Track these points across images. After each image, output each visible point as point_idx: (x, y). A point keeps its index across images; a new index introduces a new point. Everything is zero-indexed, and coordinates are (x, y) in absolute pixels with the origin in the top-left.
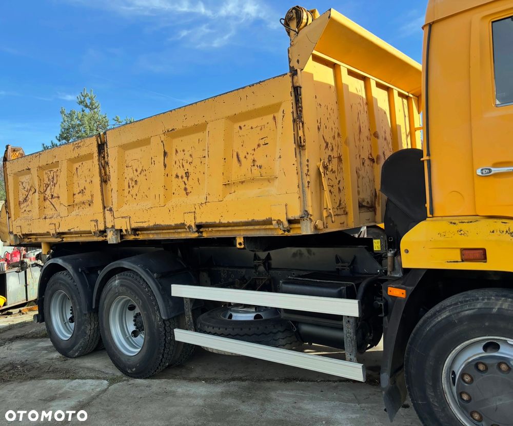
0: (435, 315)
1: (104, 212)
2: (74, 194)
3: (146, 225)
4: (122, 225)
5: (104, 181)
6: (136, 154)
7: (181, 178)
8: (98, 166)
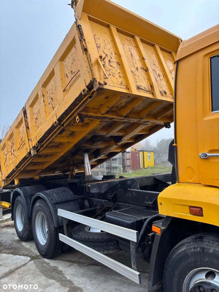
0: (178, 248)
1: (29, 142)
2: (20, 143)
3: (42, 136)
4: (34, 143)
5: (28, 128)
6: (36, 106)
7: (51, 102)
8: (24, 122)
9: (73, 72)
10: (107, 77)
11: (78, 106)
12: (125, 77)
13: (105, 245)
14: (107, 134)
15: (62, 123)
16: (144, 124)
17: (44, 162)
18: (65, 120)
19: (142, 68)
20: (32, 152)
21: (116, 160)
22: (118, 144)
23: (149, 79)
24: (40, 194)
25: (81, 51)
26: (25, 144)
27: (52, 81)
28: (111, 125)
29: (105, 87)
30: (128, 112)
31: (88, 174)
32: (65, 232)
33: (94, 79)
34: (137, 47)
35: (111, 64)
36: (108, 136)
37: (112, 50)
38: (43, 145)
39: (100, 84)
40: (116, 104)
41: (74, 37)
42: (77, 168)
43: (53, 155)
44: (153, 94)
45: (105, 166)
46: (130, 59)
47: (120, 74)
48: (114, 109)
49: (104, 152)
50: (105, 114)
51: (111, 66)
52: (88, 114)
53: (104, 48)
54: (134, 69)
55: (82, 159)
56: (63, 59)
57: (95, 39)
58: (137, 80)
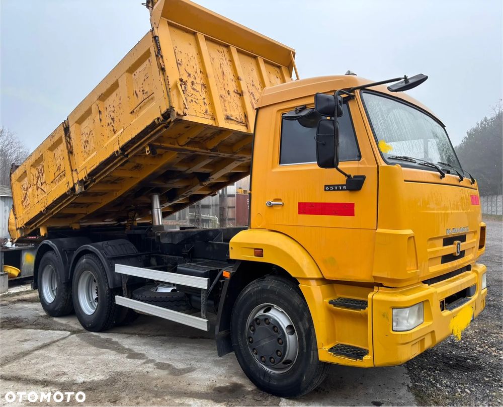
1: (72, 174)
2: (54, 174)
3: (95, 167)
4: (82, 175)
5: (71, 152)
6: (86, 123)
7: (111, 124)
8: (65, 143)
9: (145, 92)
10: (187, 108)
11: (149, 135)
12: (212, 104)
13: (176, 305)
14: (187, 170)
15: (126, 153)
16: (238, 160)
17: (91, 204)
18: (130, 150)
19: (236, 91)
20: (77, 188)
21: (209, 208)
22: (204, 183)
23: (244, 106)
24: (89, 247)
25: (156, 69)
26: (64, 175)
27: (114, 94)
28: (193, 159)
29: (185, 118)
30: (216, 145)
31: (158, 224)
32: (124, 292)
33: (172, 107)
34: (232, 61)
35: (194, 87)
36: (190, 171)
37: (198, 68)
38: (95, 180)
39: (178, 114)
40: (199, 134)
41: (149, 50)
42: (140, 216)
43: (105, 193)
44: (246, 126)
45: (187, 217)
46: (221, 78)
47: (205, 101)
48: (197, 140)
49: (184, 194)
50: (185, 145)
51: (194, 89)
52: (162, 144)
53: (186, 66)
54: (224, 93)
55: (150, 202)
56: (132, 70)
57: (175, 53)
58: (228, 108)
